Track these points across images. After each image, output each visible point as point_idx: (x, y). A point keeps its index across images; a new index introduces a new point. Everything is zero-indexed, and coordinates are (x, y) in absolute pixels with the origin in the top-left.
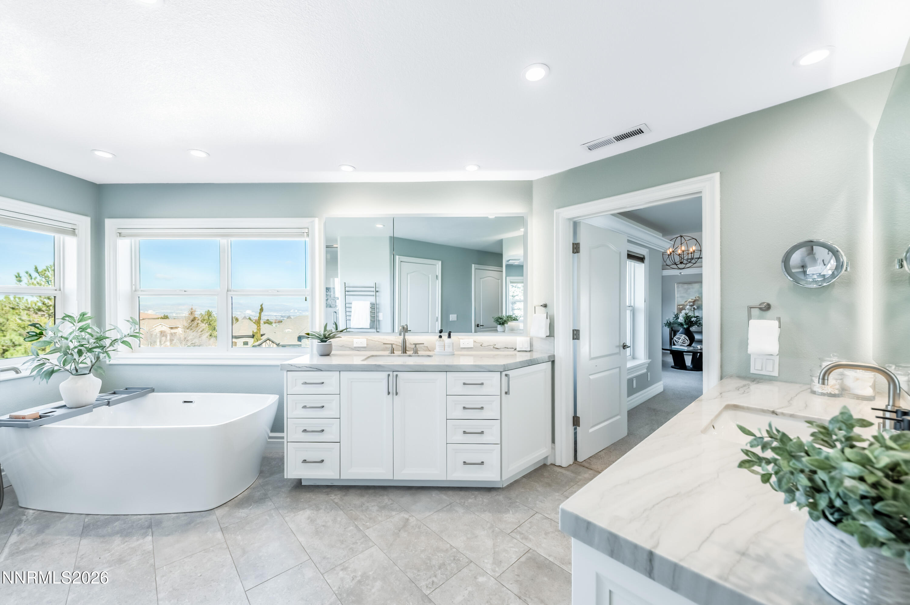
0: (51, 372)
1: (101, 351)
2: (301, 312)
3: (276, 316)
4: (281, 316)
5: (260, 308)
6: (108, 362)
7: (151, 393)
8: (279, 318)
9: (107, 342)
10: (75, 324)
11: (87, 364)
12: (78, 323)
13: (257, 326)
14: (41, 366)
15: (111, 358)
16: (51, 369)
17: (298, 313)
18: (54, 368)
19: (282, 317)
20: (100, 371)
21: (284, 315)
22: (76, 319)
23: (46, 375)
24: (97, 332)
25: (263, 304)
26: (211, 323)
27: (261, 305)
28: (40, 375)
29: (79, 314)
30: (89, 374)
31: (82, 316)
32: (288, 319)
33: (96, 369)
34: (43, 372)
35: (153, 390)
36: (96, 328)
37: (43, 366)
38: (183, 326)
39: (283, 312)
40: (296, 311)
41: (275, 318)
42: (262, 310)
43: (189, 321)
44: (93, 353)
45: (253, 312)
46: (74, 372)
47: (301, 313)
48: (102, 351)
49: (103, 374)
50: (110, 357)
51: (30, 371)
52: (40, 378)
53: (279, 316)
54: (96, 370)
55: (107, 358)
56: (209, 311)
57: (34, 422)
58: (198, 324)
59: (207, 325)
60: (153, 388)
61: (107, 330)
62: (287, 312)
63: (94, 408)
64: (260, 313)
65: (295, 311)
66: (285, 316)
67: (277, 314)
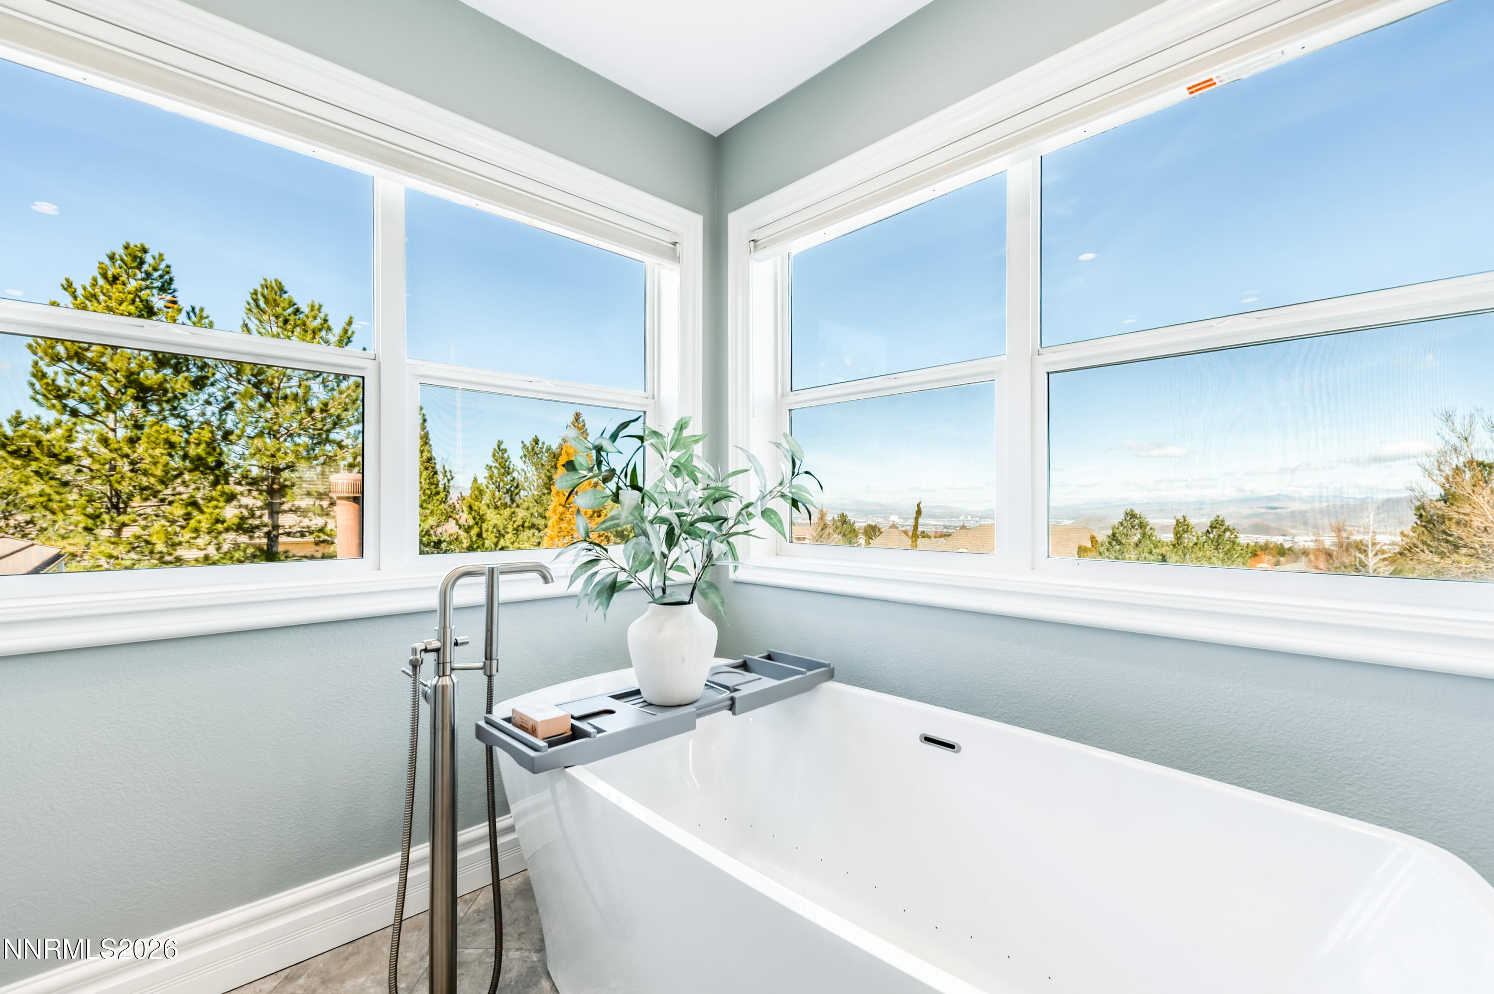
0: (613, 588)
1: (715, 531)
2: (977, 519)
3: (936, 525)
4: (944, 525)
5: (917, 509)
6: (732, 576)
7: (826, 681)
8: (940, 530)
9: (731, 509)
10: (664, 453)
11: (689, 574)
12: (672, 449)
13: (911, 541)
14: (589, 566)
15: (738, 560)
16: (609, 580)
17: (973, 522)
18: (616, 577)
19: (945, 527)
20: (713, 597)
21: (948, 524)
22: (668, 440)
23: (599, 594)
24: (708, 476)
25: (920, 502)
26: (846, 533)
27: (918, 505)
28: (588, 595)
29: (673, 428)
30: (689, 603)
31: (678, 432)
32: (962, 530)
33: (704, 589)
34: (595, 584)
35: (831, 675)
36: (707, 463)
37: (594, 566)
38: (811, 537)
39: (946, 520)
40: (969, 518)
41: (934, 530)
42: (919, 512)
43: (819, 529)
44: (700, 539)
45: (900, 518)
46: (658, 594)
47: (977, 521)
48: (718, 531)
49: (720, 610)
50: (738, 558)
51: (569, 581)
52: (587, 602)
53: (939, 525)
54: (704, 595)
55: (730, 559)
56: (843, 514)
57: (551, 753)
58: (829, 534)
59: (840, 536)
60: (832, 666)
61: (730, 471)
62: (954, 519)
63: (699, 715)
64: (917, 519)
65: (967, 518)
66: (951, 526)
67: (938, 523)
